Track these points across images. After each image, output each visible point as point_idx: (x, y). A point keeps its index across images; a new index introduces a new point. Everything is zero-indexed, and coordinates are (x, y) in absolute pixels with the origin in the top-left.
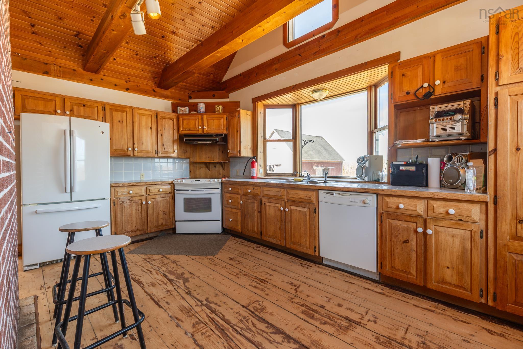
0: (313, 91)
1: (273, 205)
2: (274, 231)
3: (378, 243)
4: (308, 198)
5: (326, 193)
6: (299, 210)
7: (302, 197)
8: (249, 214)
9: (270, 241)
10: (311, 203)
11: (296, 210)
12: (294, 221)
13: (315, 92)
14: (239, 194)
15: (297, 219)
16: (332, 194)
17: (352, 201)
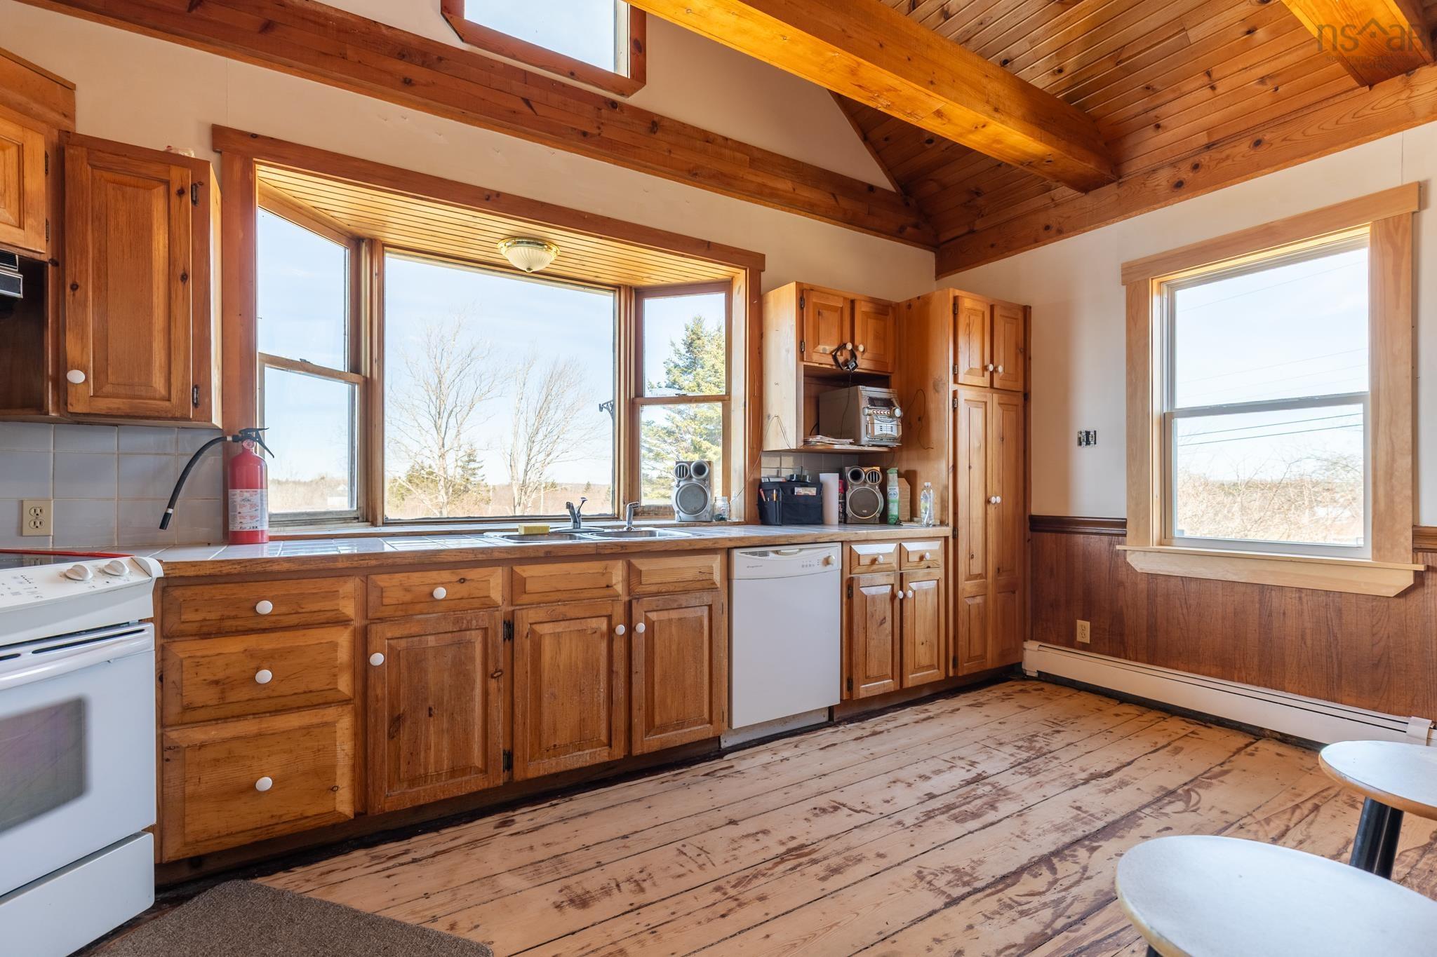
0: (517, 239)
1: (575, 625)
2: (582, 720)
3: (844, 640)
4: (707, 577)
5: (750, 553)
6: (680, 619)
7: (689, 575)
8: (431, 703)
9: (562, 768)
10: (712, 588)
11: (670, 620)
12: (662, 658)
13: (528, 243)
14: (342, 622)
15: (674, 647)
16: (765, 554)
17: (805, 564)
